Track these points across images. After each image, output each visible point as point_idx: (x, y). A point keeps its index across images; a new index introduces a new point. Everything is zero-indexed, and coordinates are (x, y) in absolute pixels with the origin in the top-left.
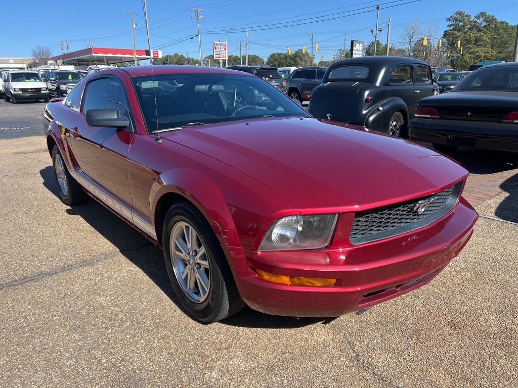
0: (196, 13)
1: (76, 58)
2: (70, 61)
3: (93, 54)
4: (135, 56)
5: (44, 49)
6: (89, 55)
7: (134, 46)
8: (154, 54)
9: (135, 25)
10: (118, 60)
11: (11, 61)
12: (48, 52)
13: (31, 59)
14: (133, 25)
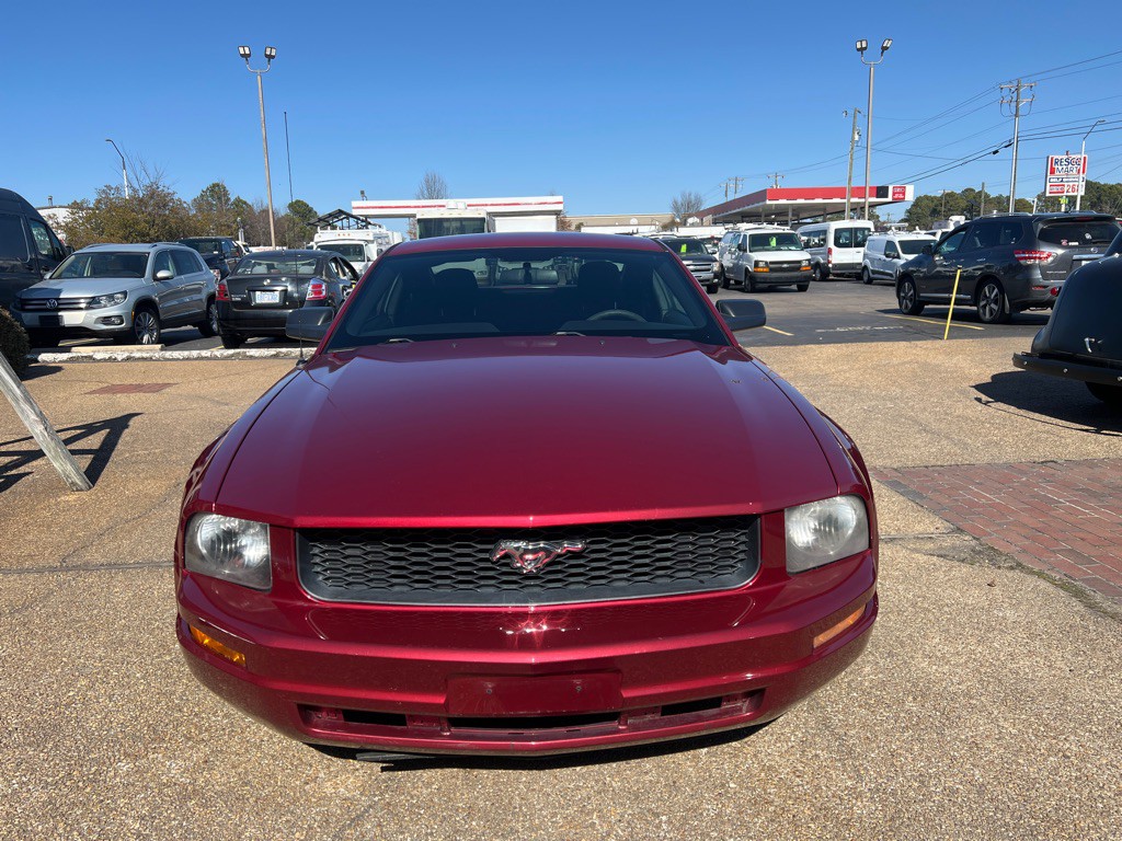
0: (1015, 95)
1: (738, 210)
2: (726, 216)
3: (768, 202)
4: (849, 201)
5: (693, 197)
6: (761, 204)
7: (850, 179)
8: (894, 194)
9: (857, 137)
10: (820, 210)
11: (634, 221)
12: (699, 201)
13: (667, 215)
14: (853, 138)
